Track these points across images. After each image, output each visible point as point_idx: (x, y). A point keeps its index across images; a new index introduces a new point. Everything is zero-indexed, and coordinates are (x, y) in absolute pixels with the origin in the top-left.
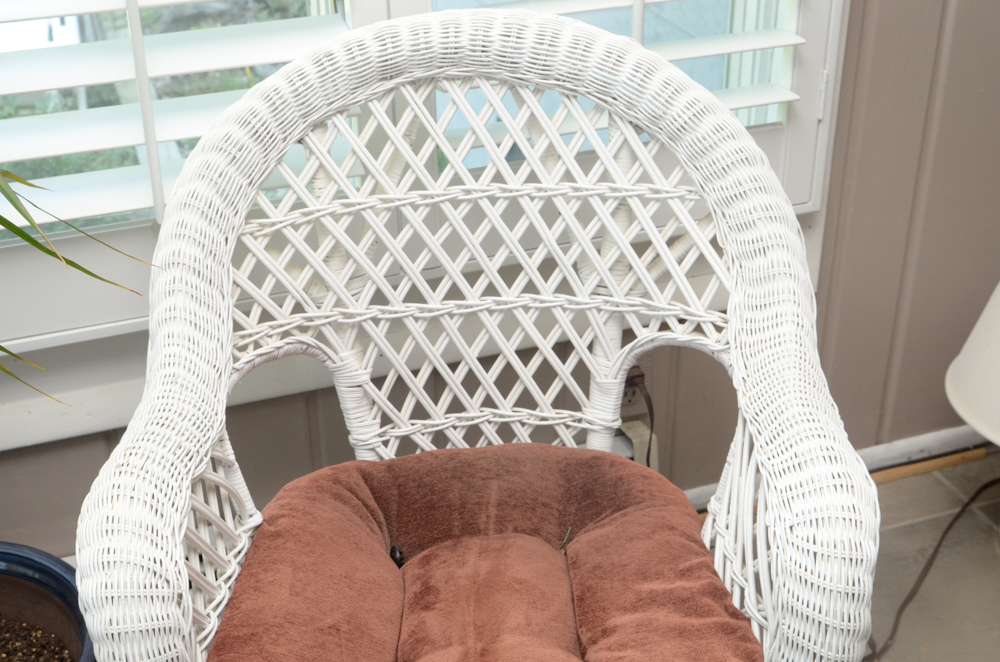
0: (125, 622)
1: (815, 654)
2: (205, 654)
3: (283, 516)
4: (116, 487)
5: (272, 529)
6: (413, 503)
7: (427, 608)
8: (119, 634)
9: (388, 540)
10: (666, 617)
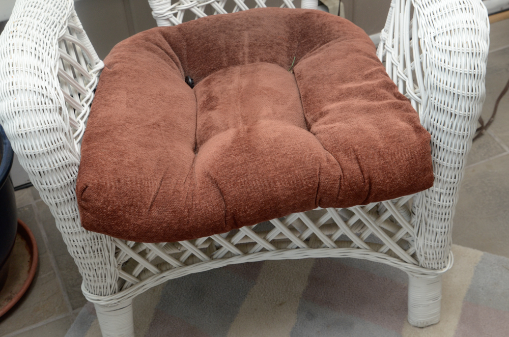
0: (29, 126)
1: (451, 114)
2: (79, 145)
3: (117, 62)
4: (11, 45)
5: (111, 70)
6: (196, 49)
7: (211, 109)
8: (26, 133)
9: (183, 73)
10: (358, 102)
